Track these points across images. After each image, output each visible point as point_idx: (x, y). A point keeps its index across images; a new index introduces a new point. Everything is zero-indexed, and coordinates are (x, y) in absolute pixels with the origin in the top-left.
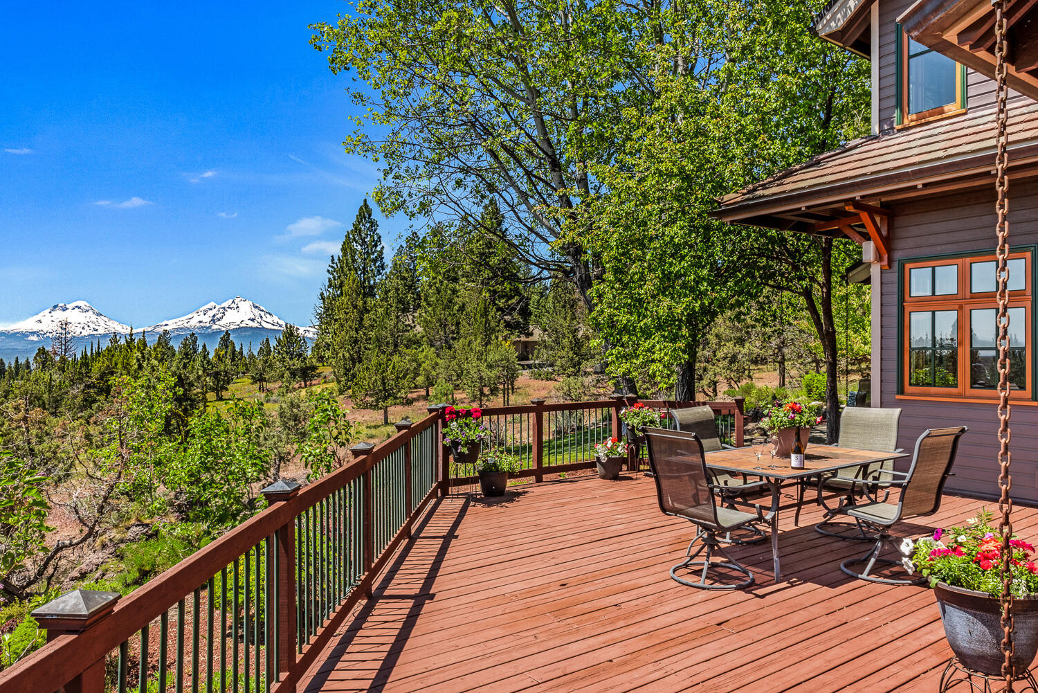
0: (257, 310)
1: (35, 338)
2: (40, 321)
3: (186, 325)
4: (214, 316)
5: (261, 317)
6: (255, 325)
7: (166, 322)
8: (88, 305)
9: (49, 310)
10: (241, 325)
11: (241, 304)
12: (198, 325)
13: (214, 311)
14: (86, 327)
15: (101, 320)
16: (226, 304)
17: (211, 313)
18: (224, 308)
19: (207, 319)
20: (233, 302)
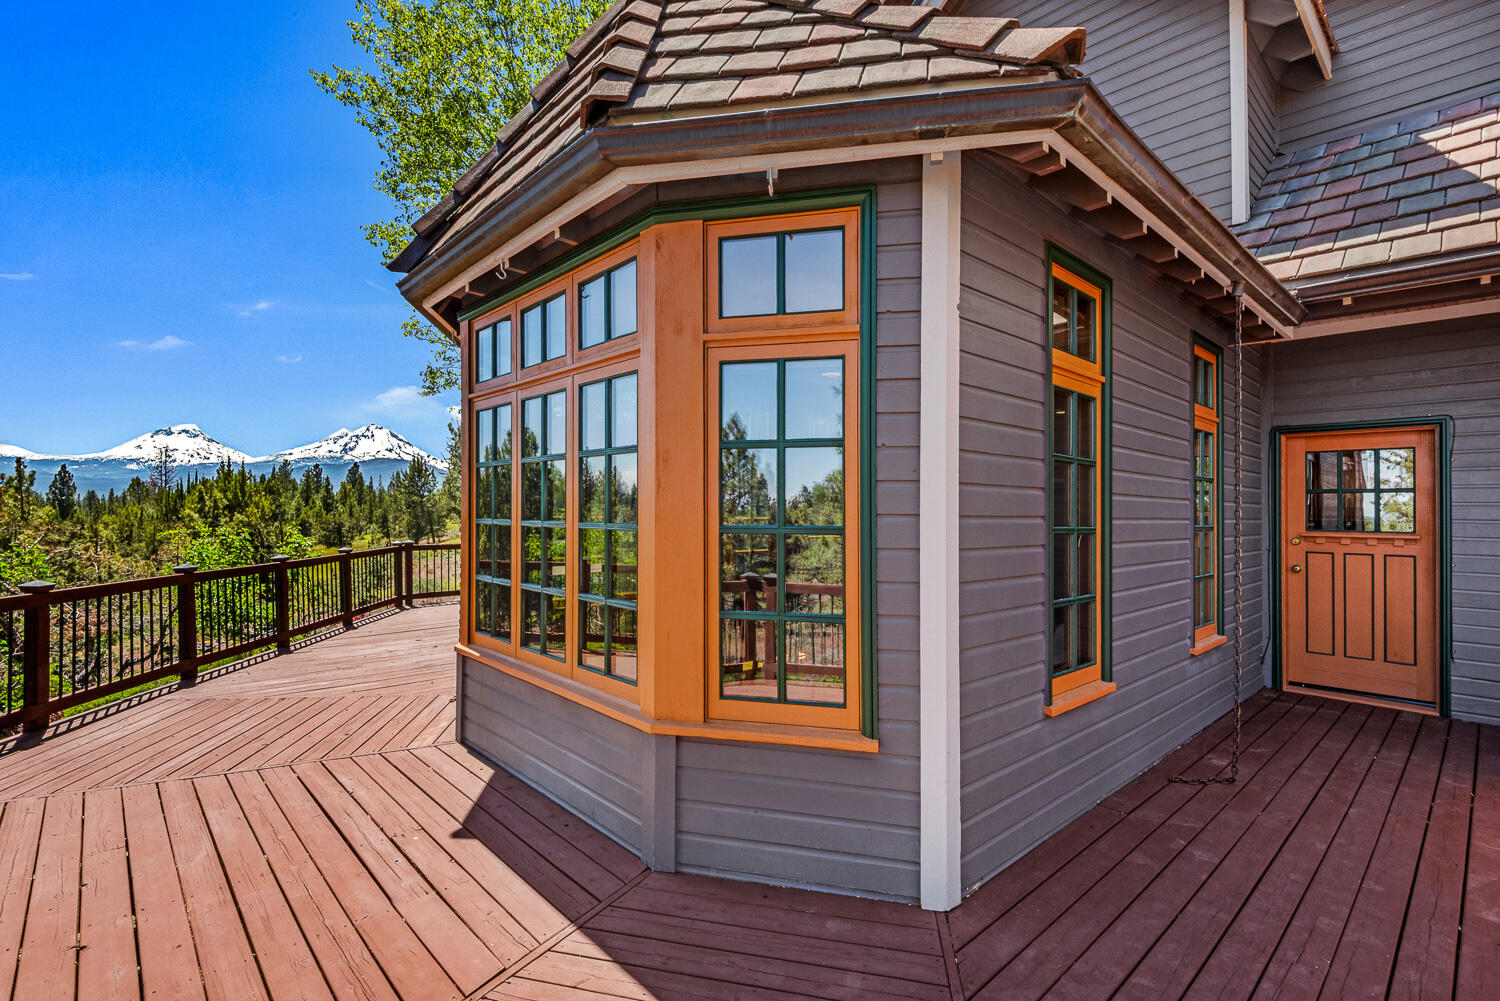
0: (394, 439)
1: (134, 466)
2: (139, 447)
3: (314, 455)
4: (346, 445)
5: (400, 447)
6: (393, 456)
7: (291, 451)
8: (197, 429)
9: (151, 434)
10: (377, 456)
11: (377, 433)
12: (328, 455)
13: (346, 440)
14: (195, 455)
15: (214, 447)
16: (358, 432)
17: (342, 442)
18: (357, 436)
19: (337, 448)
20: (368, 429)
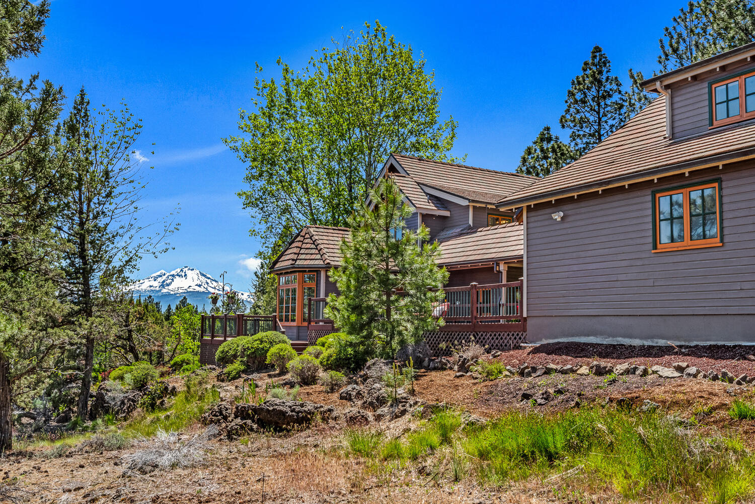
4: (164, 281)
5: (208, 283)
6: (202, 289)
10: (189, 290)
11: (189, 273)
12: (149, 289)
13: (164, 278)
16: (173, 272)
17: (160, 280)
18: (173, 276)
19: (156, 284)
20: (181, 271)
